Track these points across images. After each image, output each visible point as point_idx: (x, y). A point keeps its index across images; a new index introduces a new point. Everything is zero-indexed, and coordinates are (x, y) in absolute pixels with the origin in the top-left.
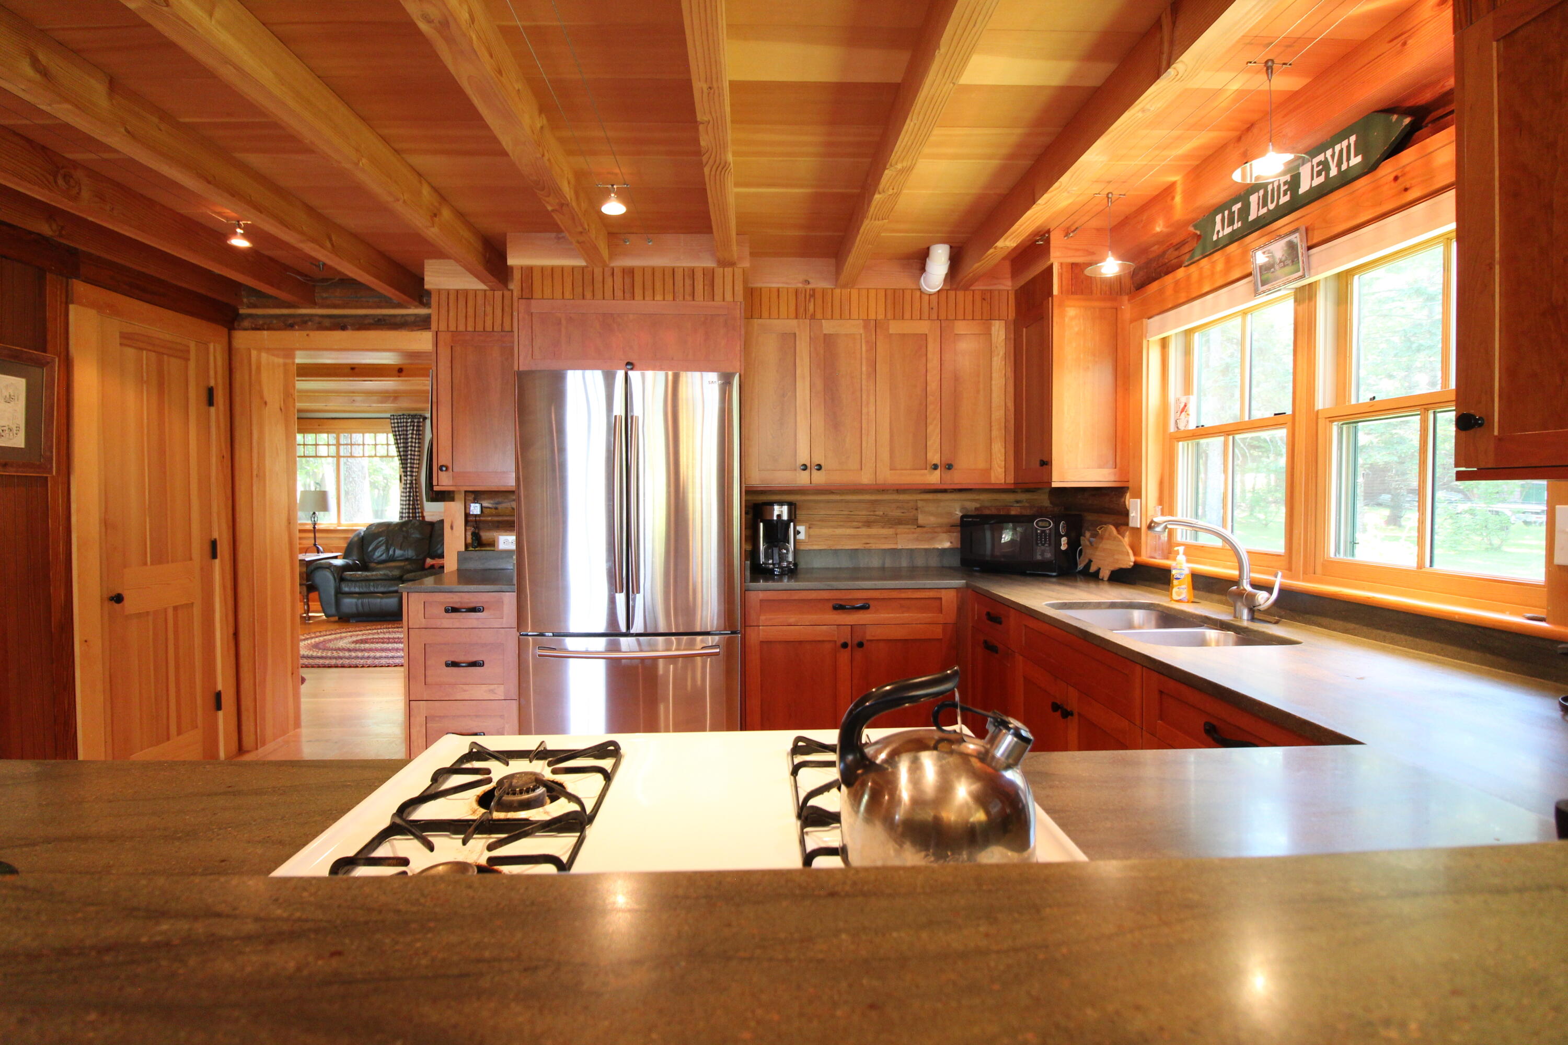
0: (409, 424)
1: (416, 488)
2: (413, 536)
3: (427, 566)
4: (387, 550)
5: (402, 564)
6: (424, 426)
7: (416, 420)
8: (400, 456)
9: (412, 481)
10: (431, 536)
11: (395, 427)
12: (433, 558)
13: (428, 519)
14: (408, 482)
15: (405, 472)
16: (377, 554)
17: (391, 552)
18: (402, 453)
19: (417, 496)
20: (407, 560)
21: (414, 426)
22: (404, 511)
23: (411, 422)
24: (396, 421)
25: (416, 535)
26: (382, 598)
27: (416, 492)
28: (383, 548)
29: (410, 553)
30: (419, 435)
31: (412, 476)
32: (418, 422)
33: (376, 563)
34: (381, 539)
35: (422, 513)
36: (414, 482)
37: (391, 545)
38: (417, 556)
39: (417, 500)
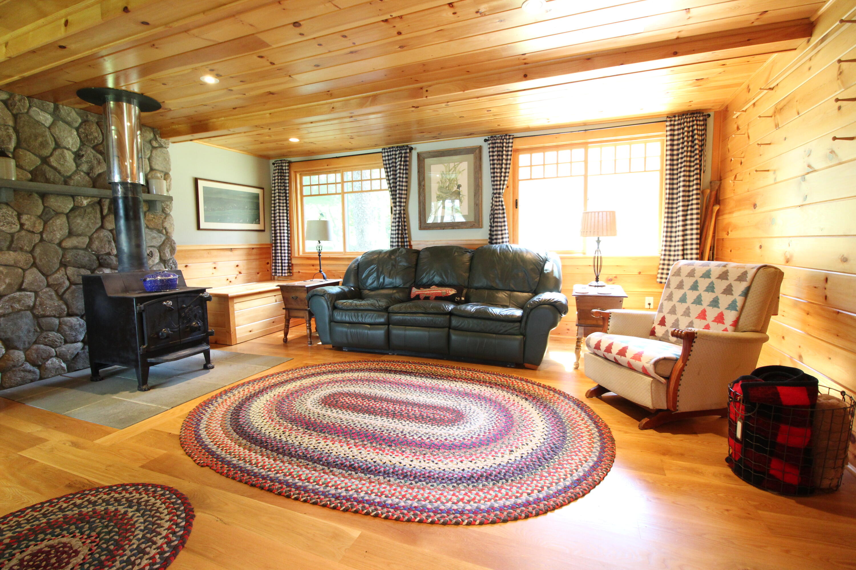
0: (397, 156)
1: (404, 218)
2: (401, 264)
3: (413, 296)
4: (378, 278)
5: (390, 292)
6: (410, 157)
7: (403, 152)
8: (391, 188)
9: (400, 210)
10: (417, 265)
11: (386, 160)
12: (418, 287)
13: (414, 247)
14: (397, 212)
15: (395, 203)
16: (370, 281)
17: (381, 280)
18: (392, 185)
19: (405, 226)
20: (395, 288)
21: (401, 157)
22: (394, 240)
23: (399, 154)
24: (386, 154)
25: (404, 264)
26: (369, 329)
27: (404, 222)
28: (375, 275)
29: (398, 281)
30: (406, 165)
31: (400, 206)
32: (406, 153)
33: (369, 290)
34: (372, 266)
35: (410, 242)
36: (402, 212)
37: (382, 273)
38: (404, 284)
39: (405, 230)
